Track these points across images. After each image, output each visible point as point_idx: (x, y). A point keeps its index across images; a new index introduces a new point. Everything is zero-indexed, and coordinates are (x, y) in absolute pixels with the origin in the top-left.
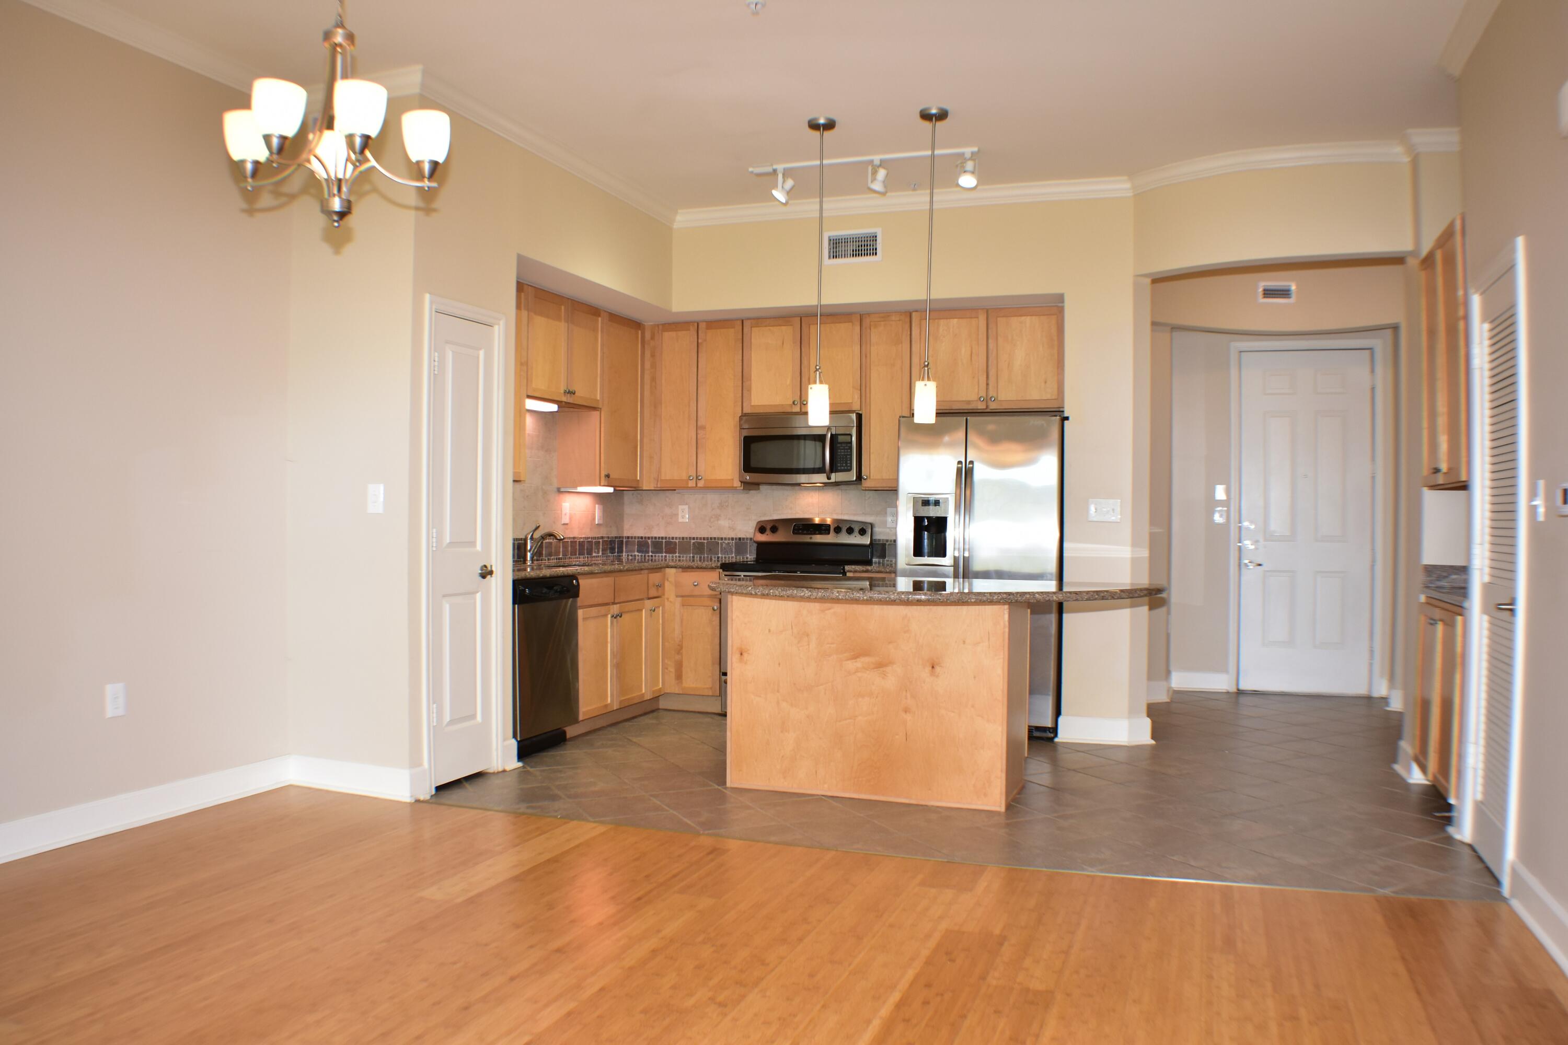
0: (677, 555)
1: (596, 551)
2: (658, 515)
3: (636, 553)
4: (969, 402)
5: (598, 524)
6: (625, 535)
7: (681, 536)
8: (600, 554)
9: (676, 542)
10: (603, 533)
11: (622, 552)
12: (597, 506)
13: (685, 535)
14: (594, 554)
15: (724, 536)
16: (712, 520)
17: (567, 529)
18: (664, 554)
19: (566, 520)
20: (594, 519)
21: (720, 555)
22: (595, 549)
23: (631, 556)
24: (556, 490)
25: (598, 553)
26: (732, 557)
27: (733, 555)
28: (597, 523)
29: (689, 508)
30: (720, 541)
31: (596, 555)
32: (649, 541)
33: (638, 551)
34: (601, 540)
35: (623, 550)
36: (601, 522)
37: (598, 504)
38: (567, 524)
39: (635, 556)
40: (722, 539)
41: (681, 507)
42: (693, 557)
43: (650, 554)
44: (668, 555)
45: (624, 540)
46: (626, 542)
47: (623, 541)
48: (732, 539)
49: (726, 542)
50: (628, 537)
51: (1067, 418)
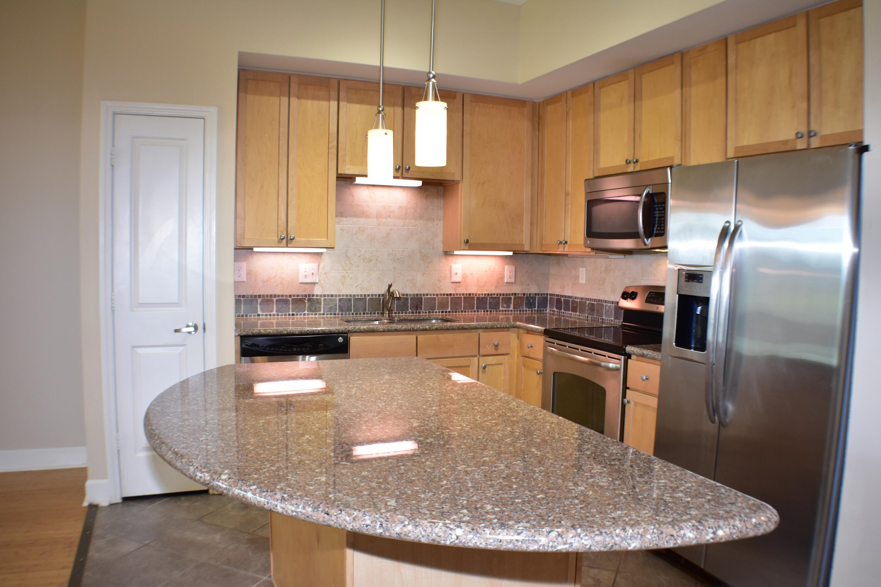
0: (578, 313)
1: (505, 306)
2: (568, 276)
3: (555, 309)
4: (786, 142)
5: (507, 283)
6: (549, 292)
7: (581, 297)
8: (512, 308)
9: (577, 302)
10: (517, 289)
11: (546, 307)
12: (506, 266)
13: (584, 296)
14: (501, 309)
15: (607, 300)
16: (600, 283)
17: (459, 287)
18: (570, 312)
19: (458, 279)
20: (503, 278)
21: (604, 317)
22: (503, 304)
23: (552, 311)
24: (442, 253)
25: (508, 307)
26: (612, 320)
27: (613, 319)
28: (505, 281)
29: (586, 270)
30: (605, 304)
31: (504, 309)
32: (562, 299)
33: (556, 308)
34: (512, 297)
35: (547, 305)
36: (513, 280)
37: (506, 264)
38: (460, 282)
39: (554, 311)
40: (606, 301)
41: (581, 269)
42: (588, 317)
43: (563, 311)
44: (572, 313)
45: (549, 297)
46: (550, 298)
47: (547, 298)
48: (613, 302)
49: (609, 305)
50: (551, 295)
51: (866, 149)
